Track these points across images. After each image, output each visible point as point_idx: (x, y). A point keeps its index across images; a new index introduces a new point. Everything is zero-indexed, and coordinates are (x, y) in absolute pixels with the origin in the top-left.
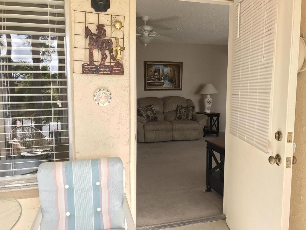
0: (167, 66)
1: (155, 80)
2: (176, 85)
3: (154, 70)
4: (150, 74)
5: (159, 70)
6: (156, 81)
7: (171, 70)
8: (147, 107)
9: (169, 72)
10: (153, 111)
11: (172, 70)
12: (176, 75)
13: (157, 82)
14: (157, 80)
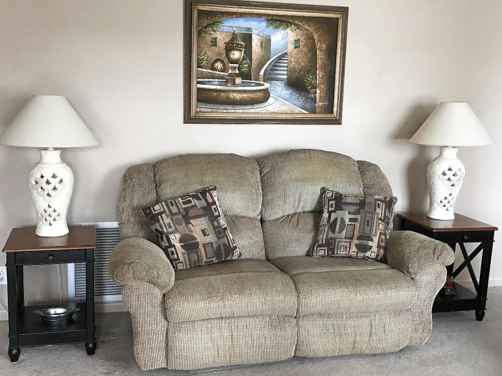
0: (281, 21)
1: (230, 80)
2: (319, 104)
3: (227, 40)
4: (211, 54)
5: (248, 38)
6: (234, 84)
7: (297, 41)
8: (190, 202)
9: (291, 47)
10: (213, 219)
11: (302, 39)
12: (319, 62)
13: (240, 89)
14: (238, 80)
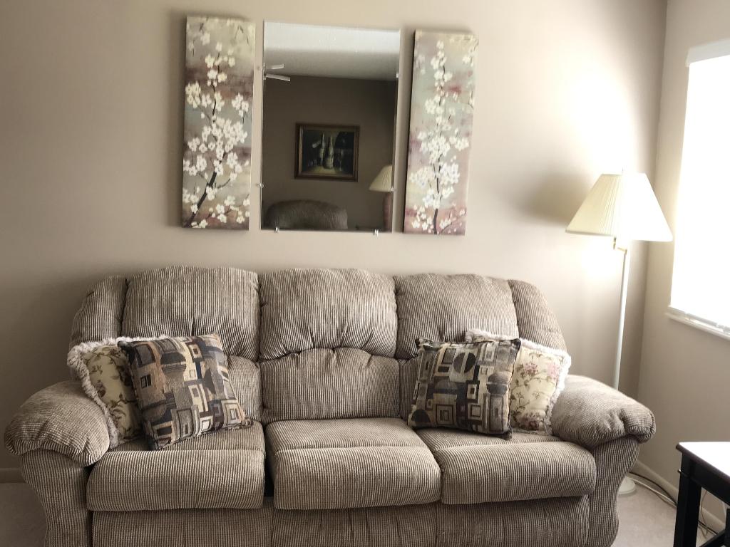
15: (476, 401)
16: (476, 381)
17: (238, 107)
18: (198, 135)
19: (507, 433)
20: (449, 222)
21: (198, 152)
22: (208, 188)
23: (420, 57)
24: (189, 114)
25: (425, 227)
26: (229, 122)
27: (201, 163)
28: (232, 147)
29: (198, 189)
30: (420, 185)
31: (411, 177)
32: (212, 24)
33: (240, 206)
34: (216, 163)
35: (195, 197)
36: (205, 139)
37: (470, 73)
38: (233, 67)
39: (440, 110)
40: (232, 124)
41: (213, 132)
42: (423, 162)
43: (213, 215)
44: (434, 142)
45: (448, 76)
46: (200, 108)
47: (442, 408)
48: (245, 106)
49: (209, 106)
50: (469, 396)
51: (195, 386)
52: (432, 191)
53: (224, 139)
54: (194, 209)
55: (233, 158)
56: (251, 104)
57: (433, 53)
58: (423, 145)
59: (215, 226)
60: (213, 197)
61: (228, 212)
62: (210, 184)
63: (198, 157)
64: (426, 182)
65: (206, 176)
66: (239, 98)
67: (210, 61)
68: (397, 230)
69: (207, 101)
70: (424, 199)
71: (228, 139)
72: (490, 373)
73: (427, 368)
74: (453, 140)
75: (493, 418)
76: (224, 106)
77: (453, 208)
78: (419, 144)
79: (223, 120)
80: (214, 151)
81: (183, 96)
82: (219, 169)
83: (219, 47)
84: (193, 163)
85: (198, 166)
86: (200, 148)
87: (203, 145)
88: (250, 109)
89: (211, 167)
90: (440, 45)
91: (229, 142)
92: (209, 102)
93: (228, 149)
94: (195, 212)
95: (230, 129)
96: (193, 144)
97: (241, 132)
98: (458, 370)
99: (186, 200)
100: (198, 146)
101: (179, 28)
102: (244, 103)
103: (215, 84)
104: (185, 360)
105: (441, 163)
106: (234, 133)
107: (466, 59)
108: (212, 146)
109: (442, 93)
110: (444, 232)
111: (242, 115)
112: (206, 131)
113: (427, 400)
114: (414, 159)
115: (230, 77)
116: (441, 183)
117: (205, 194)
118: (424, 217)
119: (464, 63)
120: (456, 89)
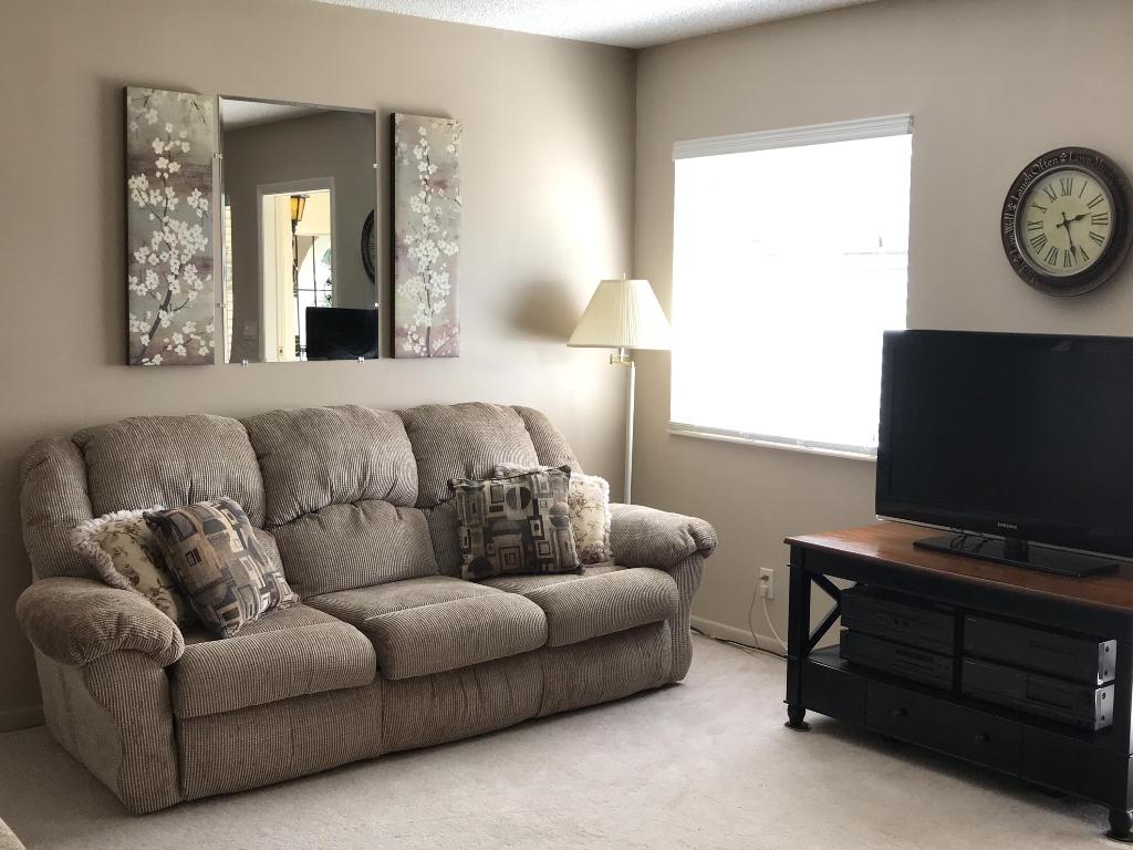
15: (543, 538)
16: (537, 516)
17: (195, 206)
18: (146, 243)
19: (579, 567)
20: (443, 343)
21: (148, 263)
22: (161, 311)
23: (402, 145)
24: (134, 216)
25: (417, 349)
26: (184, 225)
27: (152, 279)
28: (190, 257)
29: (149, 313)
30: (410, 298)
31: (400, 290)
32: (159, 98)
33: (203, 334)
34: (171, 278)
35: (145, 324)
36: (156, 248)
37: (455, 166)
38: (188, 154)
39: (426, 209)
40: (188, 229)
41: (165, 238)
42: (412, 271)
43: (170, 348)
44: (422, 247)
45: (433, 169)
46: (149, 206)
47: (507, 551)
48: (204, 203)
49: (159, 203)
50: (534, 534)
51: (245, 558)
52: (423, 306)
53: (179, 247)
54: (145, 340)
55: (191, 271)
56: (210, 201)
57: (415, 141)
58: (411, 250)
59: (173, 362)
60: (169, 323)
61: (187, 342)
62: (164, 307)
63: (148, 271)
64: (415, 295)
65: (159, 296)
66: (197, 193)
67: (158, 147)
68: (385, 356)
69: (156, 198)
70: (415, 316)
71: (185, 247)
72: (551, 505)
73: (475, 511)
74: (442, 244)
75: (564, 554)
76: (179, 203)
77: (445, 325)
78: (406, 248)
79: (177, 223)
80: (168, 262)
81: (125, 192)
82: (175, 287)
83: (169, 128)
84: (142, 281)
85: (147, 283)
86: (150, 260)
87: (153, 256)
88: (209, 208)
89: (164, 284)
90: (422, 131)
91: (186, 251)
92: (160, 198)
93: (185, 259)
94: (146, 344)
95: (187, 234)
96: (140, 255)
97: (201, 237)
98: (513, 507)
99: (133, 330)
100: (148, 256)
101: (118, 102)
102: (202, 201)
103: (166, 176)
104: (225, 528)
105: (430, 272)
106: (191, 240)
107: (451, 149)
108: (164, 256)
109: (427, 188)
110: (438, 355)
111: (200, 215)
112: (157, 237)
113: (485, 545)
114: (401, 267)
115: (185, 166)
116: (432, 296)
117: (159, 320)
118: (415, 337)
119: (448, 153)
120: (442, 184)
